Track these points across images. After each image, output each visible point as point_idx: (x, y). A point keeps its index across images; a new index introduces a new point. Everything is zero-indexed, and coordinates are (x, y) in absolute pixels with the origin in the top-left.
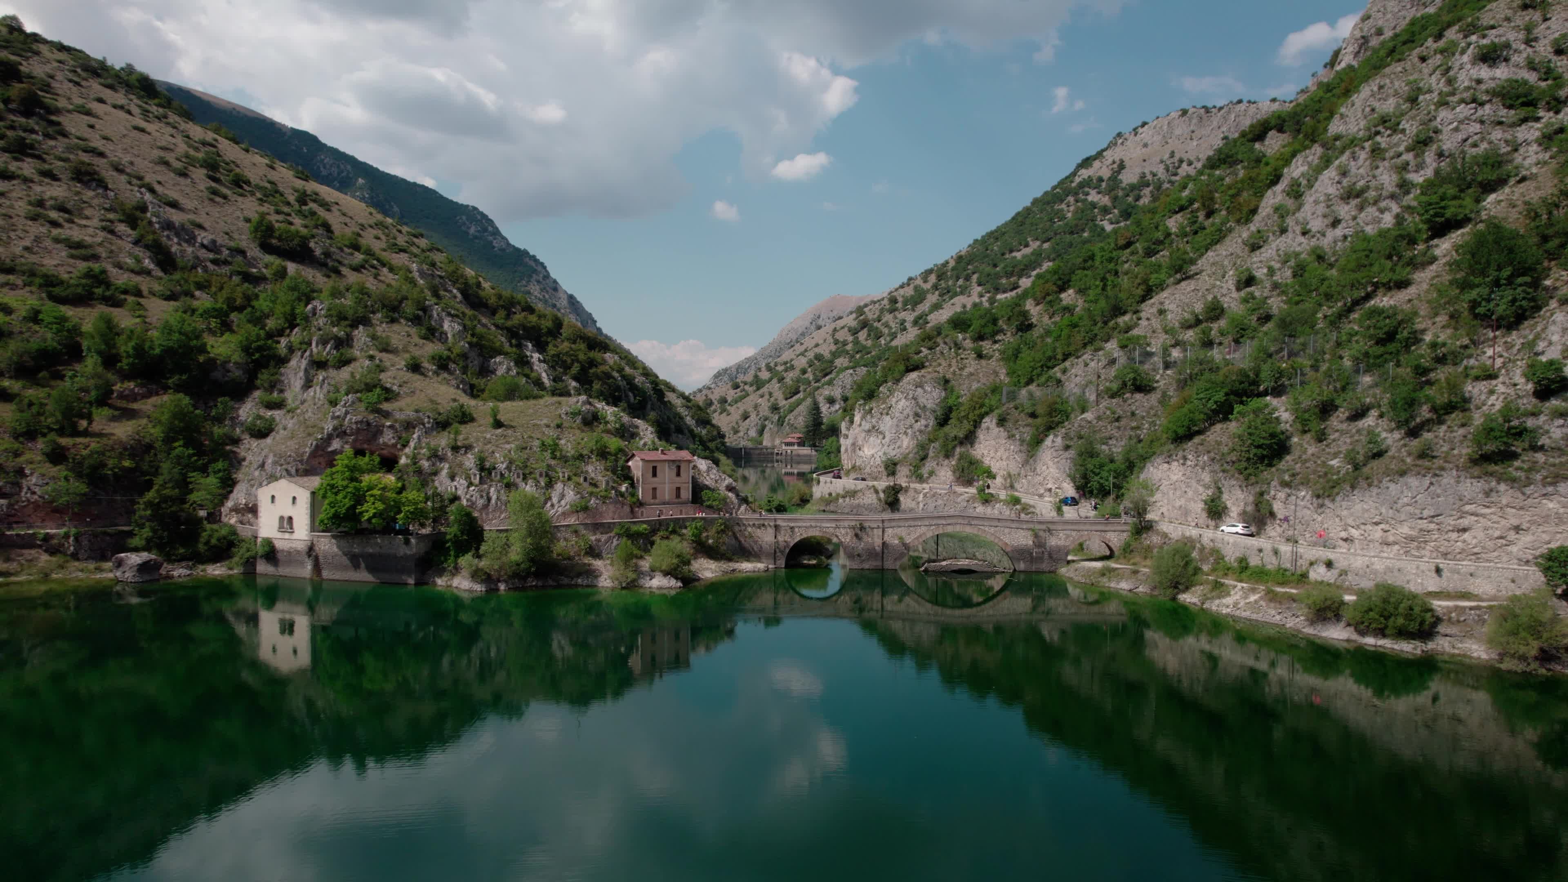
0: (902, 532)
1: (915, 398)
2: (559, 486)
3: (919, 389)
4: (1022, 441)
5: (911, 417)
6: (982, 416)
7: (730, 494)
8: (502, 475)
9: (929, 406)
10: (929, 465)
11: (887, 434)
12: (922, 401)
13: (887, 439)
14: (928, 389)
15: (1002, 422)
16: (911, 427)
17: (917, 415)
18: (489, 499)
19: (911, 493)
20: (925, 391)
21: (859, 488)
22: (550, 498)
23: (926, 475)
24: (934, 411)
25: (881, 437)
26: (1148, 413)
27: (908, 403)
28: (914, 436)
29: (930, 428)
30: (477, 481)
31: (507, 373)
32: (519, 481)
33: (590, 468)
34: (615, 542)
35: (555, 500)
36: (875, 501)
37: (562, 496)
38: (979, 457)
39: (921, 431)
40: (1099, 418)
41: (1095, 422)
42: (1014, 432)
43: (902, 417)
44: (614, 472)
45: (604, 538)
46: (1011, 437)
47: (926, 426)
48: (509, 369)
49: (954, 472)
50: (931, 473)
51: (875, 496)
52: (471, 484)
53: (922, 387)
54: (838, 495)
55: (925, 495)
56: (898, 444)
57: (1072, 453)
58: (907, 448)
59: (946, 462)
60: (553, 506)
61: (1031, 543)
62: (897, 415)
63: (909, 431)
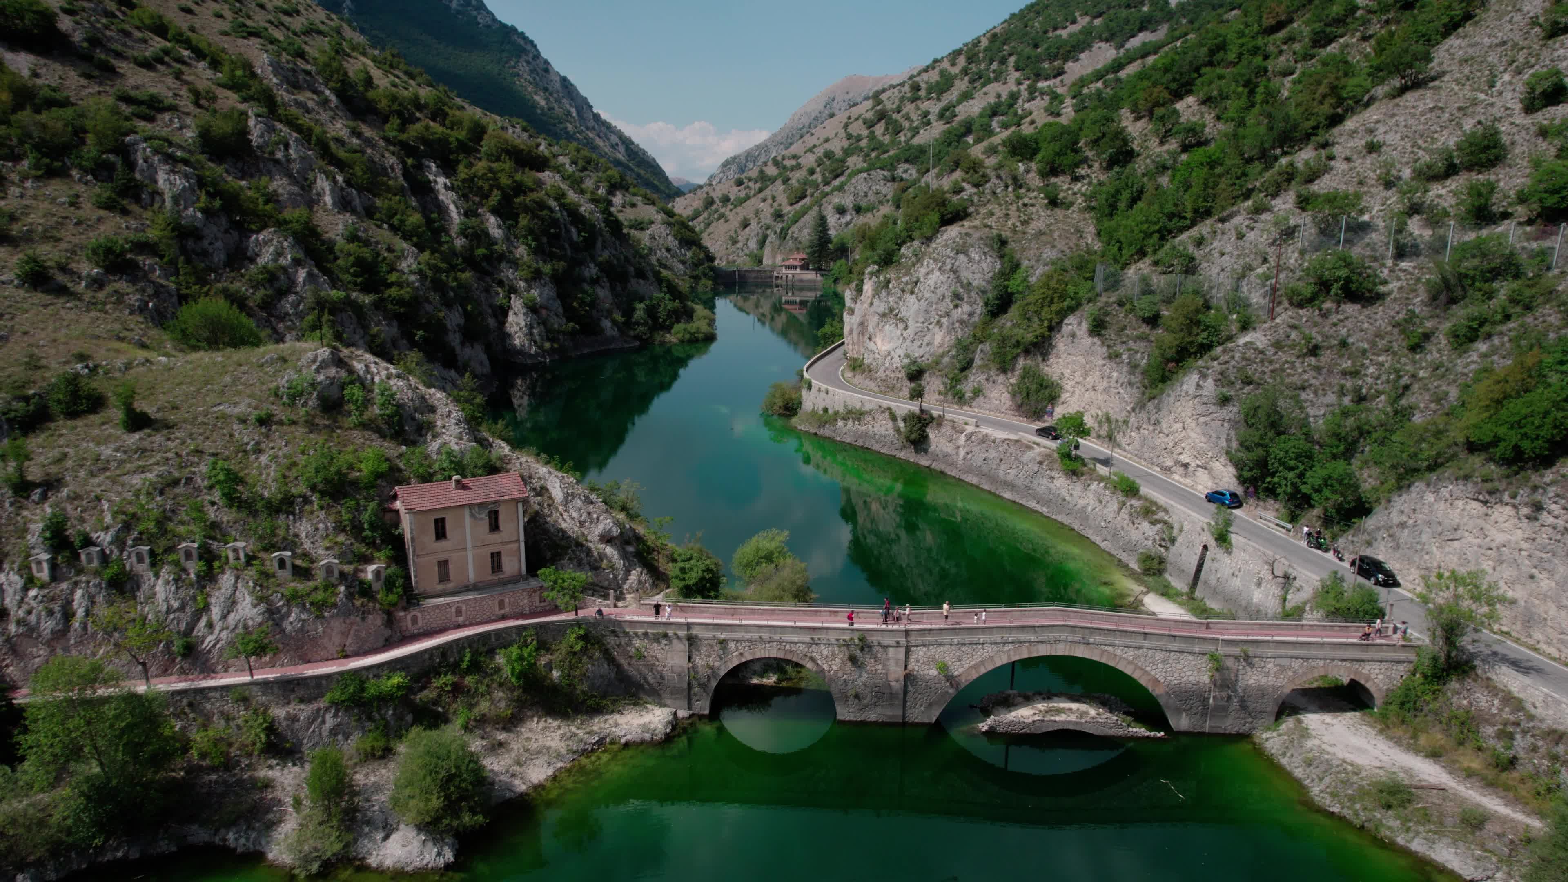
0: (946, 654)
1: (954, 271)
2: (227, 579)
3: (961, 257)
4: (1133, 367)
5: (948, 300)
6: (1063, 314)
7: (609, 550)
8: (105, 558)
9: (975, 283)
10: (975, 379)
11: (911, 323)
12: (965, 275)
13: (910, 331)
14: (975, 256)
15: (1098, 328)
16: (948, 314)
17: (957, 296)
18: (68, 615)
19: (946, 429)
20: (970, 260)
21: (868, 407)
22: (207, 608)
23: (969, 395)
24: (984, 292)
25: (901, 326)
26: (1374, 344)
27: (943, 278)
28: (951, 329)
29: (976, 318)
30: (44, 574)
31: (275, 260)
32: (143, 569)
33: (303, 528)
34: (330, 721)
35: (216, 612)
36: (891, 432)
37: (231, 604)
38: (1055, 378)
39: (962, 322)
40: (1278, 345)
41: (1271, 351)
42: (1121, 348)
43: (934, 298)
44: (356, 529)
45: (304, 711)
46: (1114, 356)
47: (971, 315)
48: (279, 254)
49: (1013, 395)
50: (978, 392)
51: (890, 424)
52: (30, 582)
53: (966, 253)
54: (836, 413)
55: (969, 437)
56: (927, 339)
57: (1232, 411)
58: (941, 345)
59: (1001, 378)
60: (210, 626)
61: (1206, 679)
62: (927, 295)
63: (944, 321)
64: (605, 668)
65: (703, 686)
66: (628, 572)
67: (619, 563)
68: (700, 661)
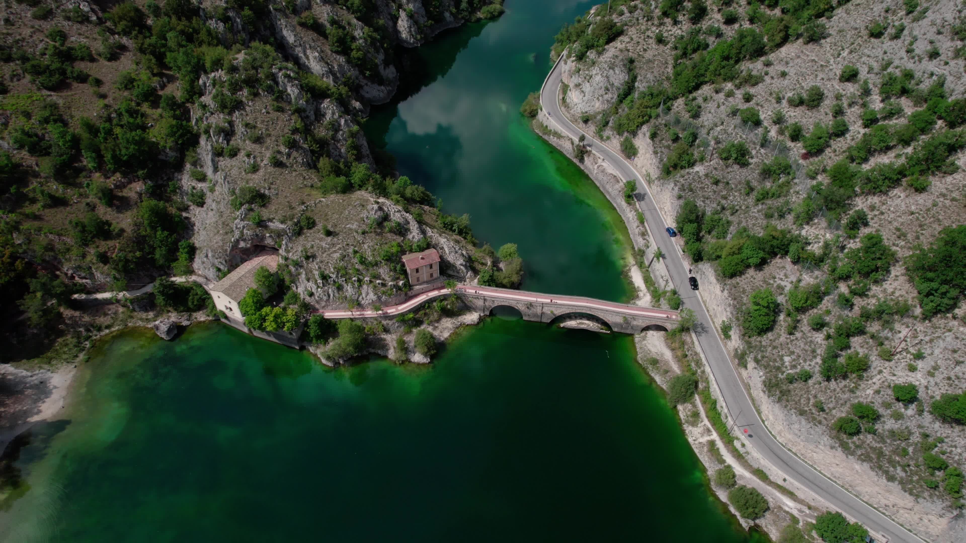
0: (553, 309)
1: (607, 77)
2: (365, 287)
3: (611, 71)
4: (661, 160)
5: (603, 89)
6: (642, 124)
8: (334, 281)
9: (616, 84)
10: (608, 132)
11: (586, 94)
12: (612, 79)
13: (586, 98)
14: (617, 72)
15: (653, 136)
16: (602, 96)
17: (607, 89)
18: (329, 296)
19: (591, 158)
20: (615, 73)
21: (563, 135)
22: (361, 294)
23: (605, 138)
24: (619, 89)
25: (583, 95)
26: (736, 186)
27: (602, 79)
28: (603, 103)
29: (614, 100)
30: (321, 285)
31: (333, 117)
32: (344, 283)
33: (381, 271)
34: (397, 325)
35: (364, 295)
36: (571, 149)
37: (367, 294)
38: (636, 147)
39: (608, 101)
40: (707, 175)
41: (703, 178)
42: (659, 150)
43: (597, 87)
44: (395, 270)
45: (390, 323)
46: (655, 153)
47: (612, 98)
48: (333, 113)
49: (621, 145)
50: (608, 138)
51: (571, 146)
52: (318, 287)
53: (613, 69)
54: (551, 131)
55: (598, 167)
56: (593, 104)
57: (682, 202)
58: (598, 108)
59: (618, 137)
60: (363, 298)
61: (622, 321)
62: (595, 85)
63: (600, 98)
64: (462, 304)
65: (488, 309)
66: (467, 273)
67: (465, 271)
68: (487, 304)
